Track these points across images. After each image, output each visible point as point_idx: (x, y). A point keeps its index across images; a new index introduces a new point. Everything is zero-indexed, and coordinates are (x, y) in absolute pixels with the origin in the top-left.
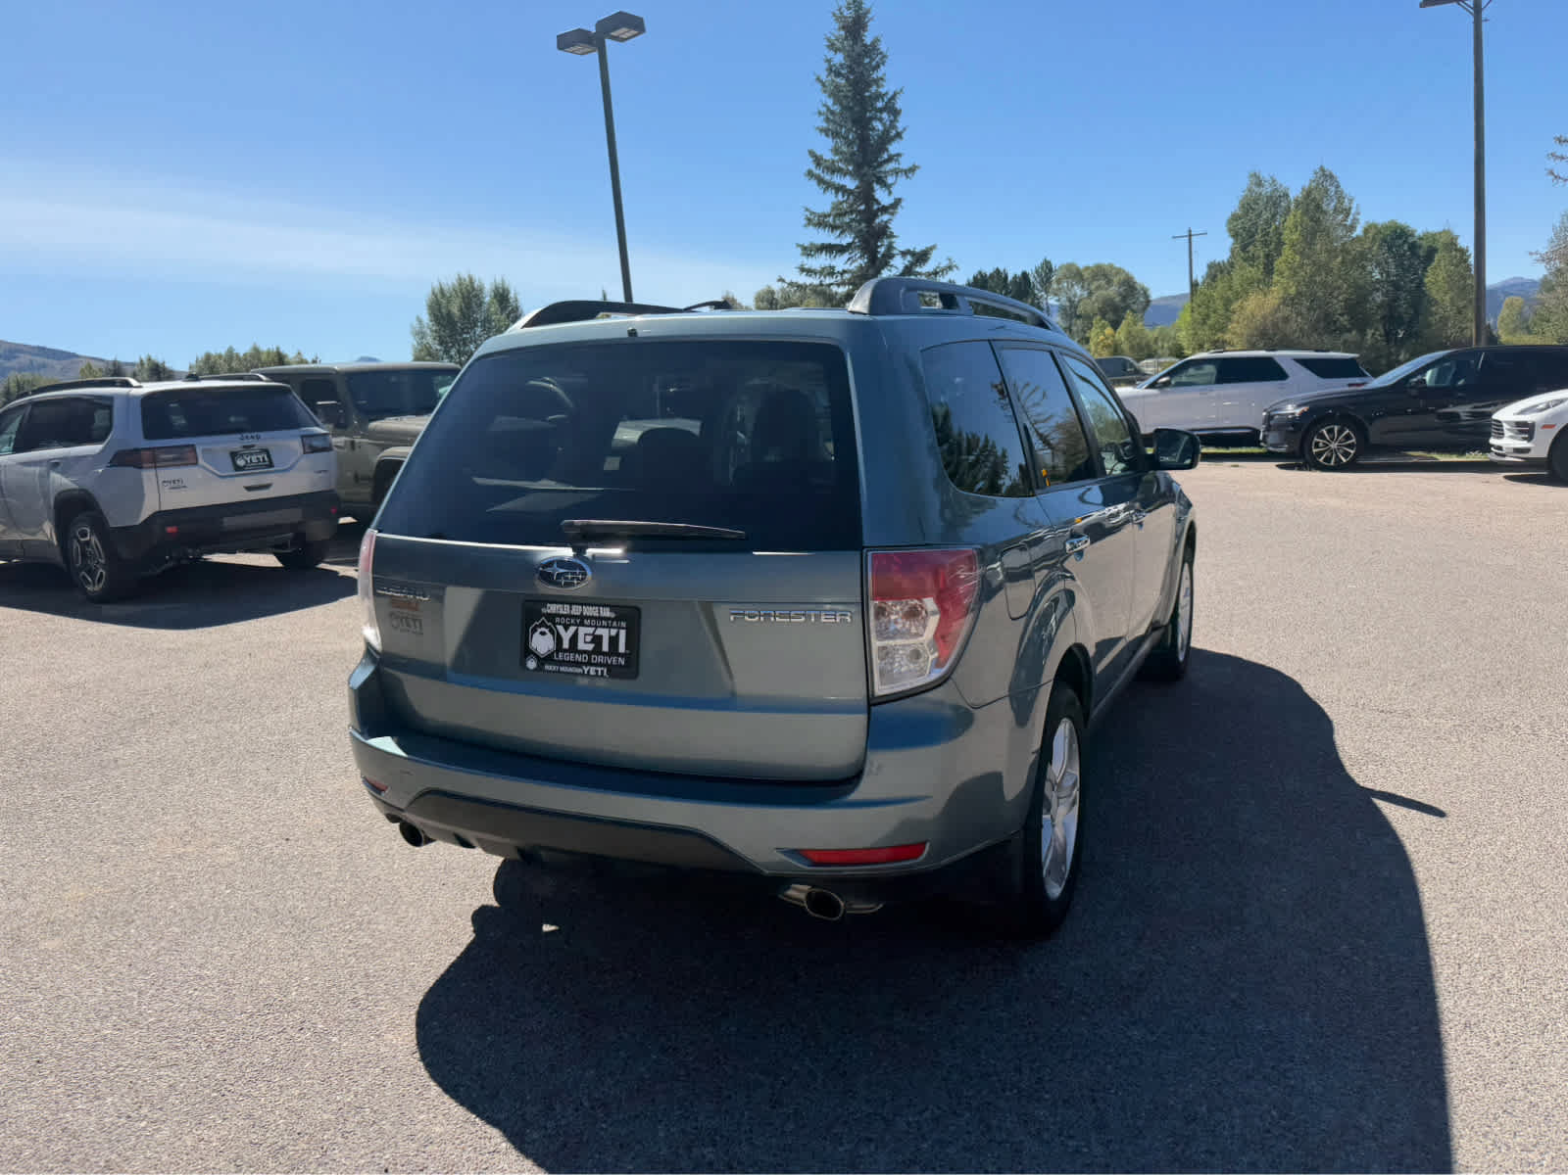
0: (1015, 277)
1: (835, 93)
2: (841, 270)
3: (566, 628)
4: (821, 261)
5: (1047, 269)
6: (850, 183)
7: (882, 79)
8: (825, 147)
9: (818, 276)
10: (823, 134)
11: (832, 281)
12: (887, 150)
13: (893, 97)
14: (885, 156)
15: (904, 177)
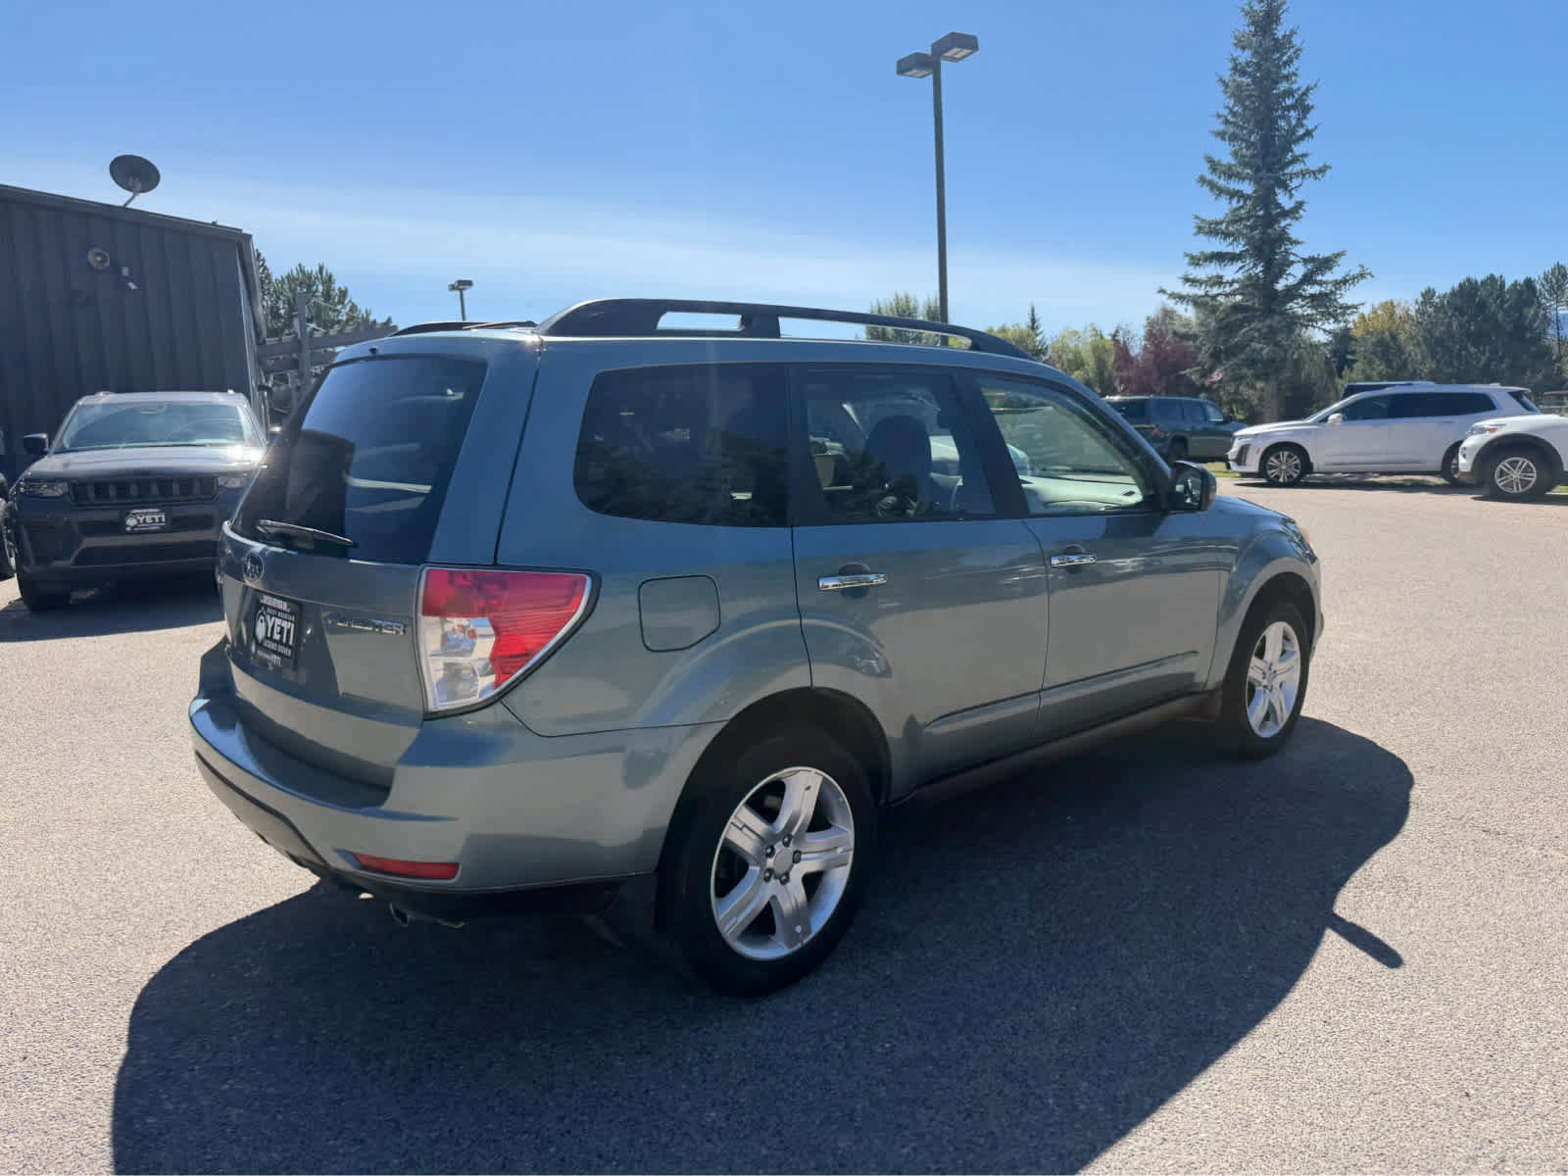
1: (1238, 94)
2: (1230, 279)
3: (271, 618)
4: (1204, 272)
5: (1560, 273)
6: (1247, 188)
7: (1294, 74)
8: (1224, 153)
9: (1203, 286)
10: (1219, 139)
11: (1220, 291)
12: (1292, 151)
13: (1305, 93)
14: (1289, 156)
15: (1312, 179)
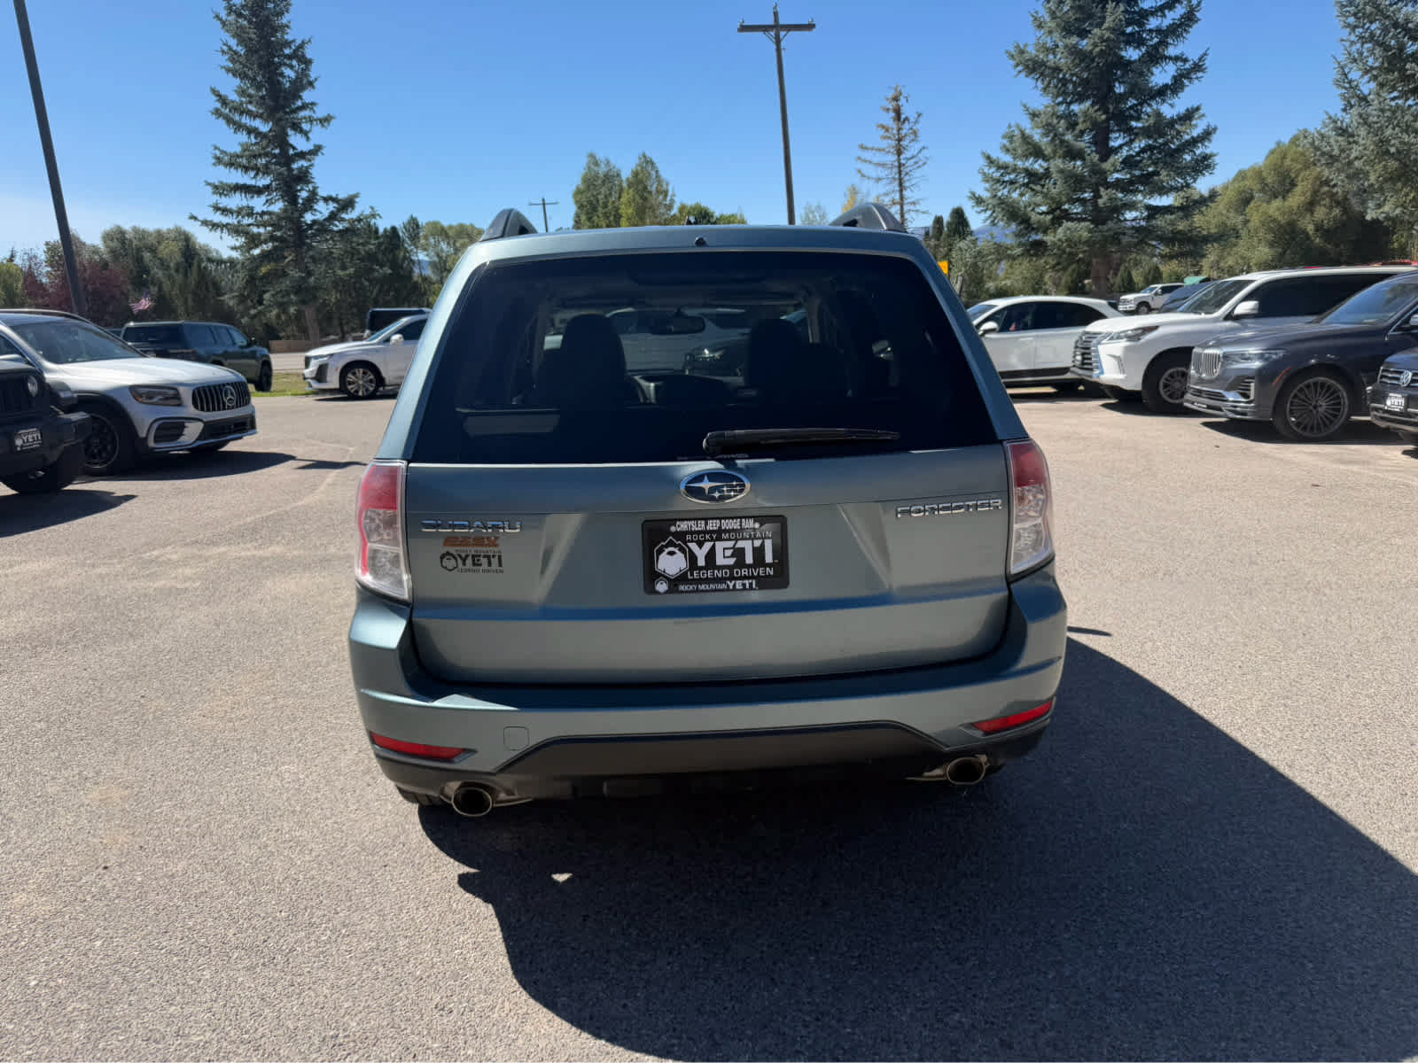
0: (385, 230)
1: (239, 34)
2: (260, 211)
3: (700, 544)
4: (236, 201)
5: (413, 225)
6: (264, 127)
7: (288, 26)
8: (230, 86)
9: (235, 215)
10: (230, 75)
11: (251, 221)
12: (300, 97)
13: (301, 46)
14: (299, 103)
15: (319, 125)
